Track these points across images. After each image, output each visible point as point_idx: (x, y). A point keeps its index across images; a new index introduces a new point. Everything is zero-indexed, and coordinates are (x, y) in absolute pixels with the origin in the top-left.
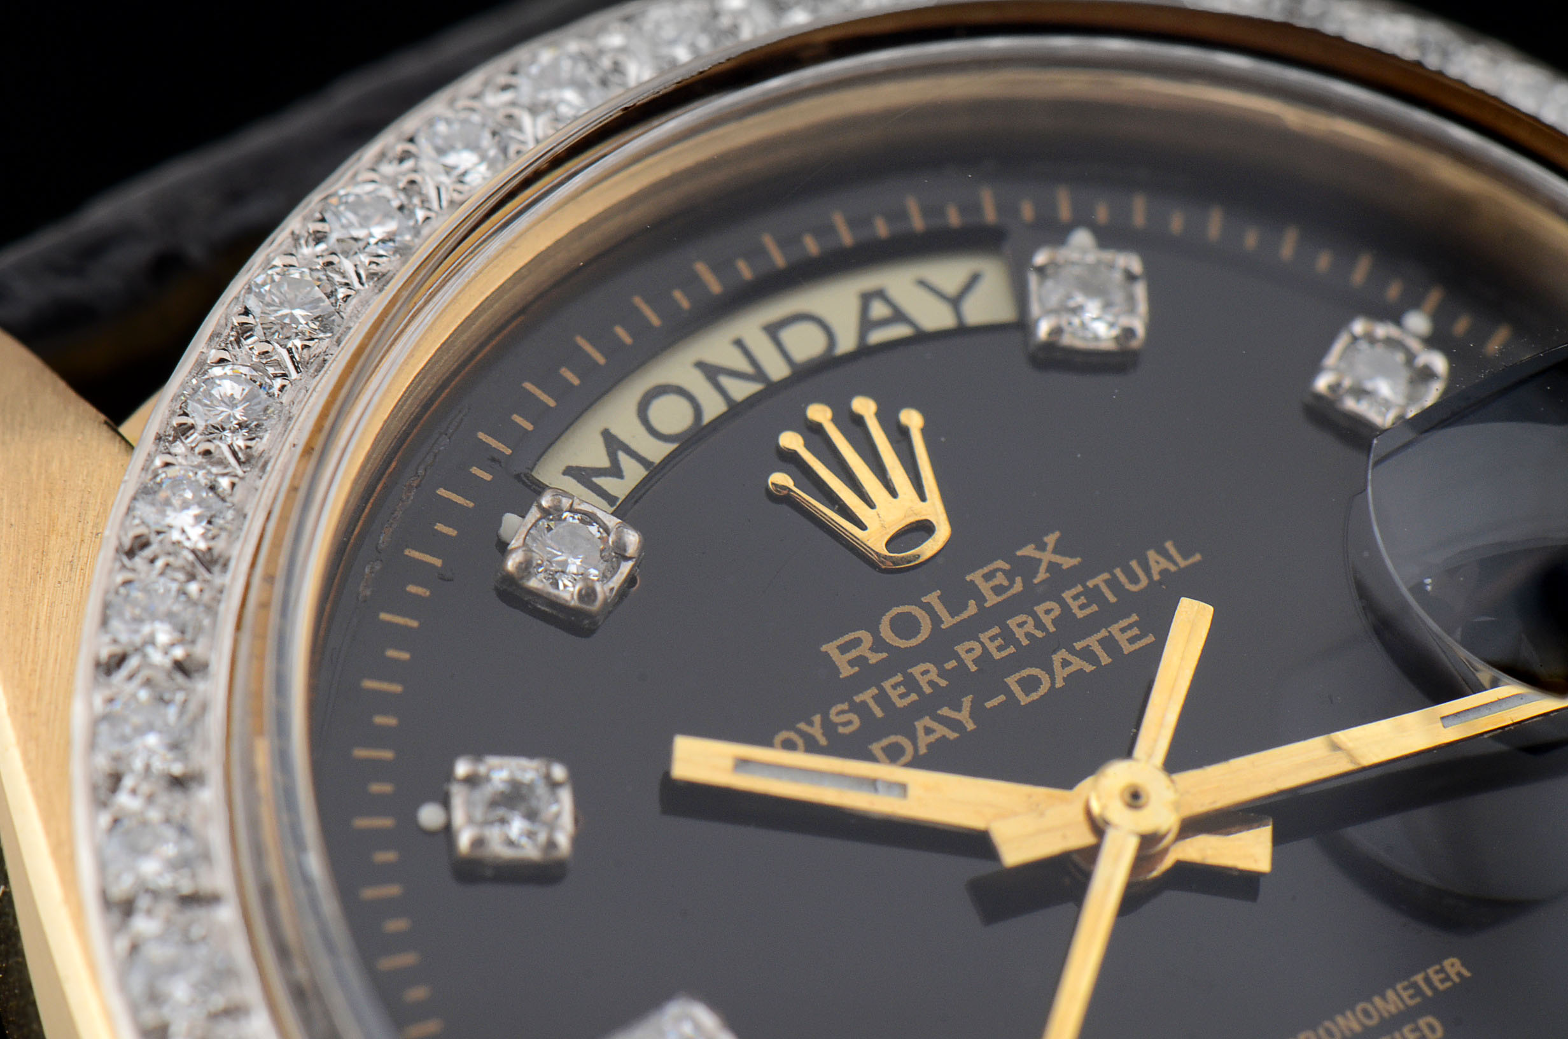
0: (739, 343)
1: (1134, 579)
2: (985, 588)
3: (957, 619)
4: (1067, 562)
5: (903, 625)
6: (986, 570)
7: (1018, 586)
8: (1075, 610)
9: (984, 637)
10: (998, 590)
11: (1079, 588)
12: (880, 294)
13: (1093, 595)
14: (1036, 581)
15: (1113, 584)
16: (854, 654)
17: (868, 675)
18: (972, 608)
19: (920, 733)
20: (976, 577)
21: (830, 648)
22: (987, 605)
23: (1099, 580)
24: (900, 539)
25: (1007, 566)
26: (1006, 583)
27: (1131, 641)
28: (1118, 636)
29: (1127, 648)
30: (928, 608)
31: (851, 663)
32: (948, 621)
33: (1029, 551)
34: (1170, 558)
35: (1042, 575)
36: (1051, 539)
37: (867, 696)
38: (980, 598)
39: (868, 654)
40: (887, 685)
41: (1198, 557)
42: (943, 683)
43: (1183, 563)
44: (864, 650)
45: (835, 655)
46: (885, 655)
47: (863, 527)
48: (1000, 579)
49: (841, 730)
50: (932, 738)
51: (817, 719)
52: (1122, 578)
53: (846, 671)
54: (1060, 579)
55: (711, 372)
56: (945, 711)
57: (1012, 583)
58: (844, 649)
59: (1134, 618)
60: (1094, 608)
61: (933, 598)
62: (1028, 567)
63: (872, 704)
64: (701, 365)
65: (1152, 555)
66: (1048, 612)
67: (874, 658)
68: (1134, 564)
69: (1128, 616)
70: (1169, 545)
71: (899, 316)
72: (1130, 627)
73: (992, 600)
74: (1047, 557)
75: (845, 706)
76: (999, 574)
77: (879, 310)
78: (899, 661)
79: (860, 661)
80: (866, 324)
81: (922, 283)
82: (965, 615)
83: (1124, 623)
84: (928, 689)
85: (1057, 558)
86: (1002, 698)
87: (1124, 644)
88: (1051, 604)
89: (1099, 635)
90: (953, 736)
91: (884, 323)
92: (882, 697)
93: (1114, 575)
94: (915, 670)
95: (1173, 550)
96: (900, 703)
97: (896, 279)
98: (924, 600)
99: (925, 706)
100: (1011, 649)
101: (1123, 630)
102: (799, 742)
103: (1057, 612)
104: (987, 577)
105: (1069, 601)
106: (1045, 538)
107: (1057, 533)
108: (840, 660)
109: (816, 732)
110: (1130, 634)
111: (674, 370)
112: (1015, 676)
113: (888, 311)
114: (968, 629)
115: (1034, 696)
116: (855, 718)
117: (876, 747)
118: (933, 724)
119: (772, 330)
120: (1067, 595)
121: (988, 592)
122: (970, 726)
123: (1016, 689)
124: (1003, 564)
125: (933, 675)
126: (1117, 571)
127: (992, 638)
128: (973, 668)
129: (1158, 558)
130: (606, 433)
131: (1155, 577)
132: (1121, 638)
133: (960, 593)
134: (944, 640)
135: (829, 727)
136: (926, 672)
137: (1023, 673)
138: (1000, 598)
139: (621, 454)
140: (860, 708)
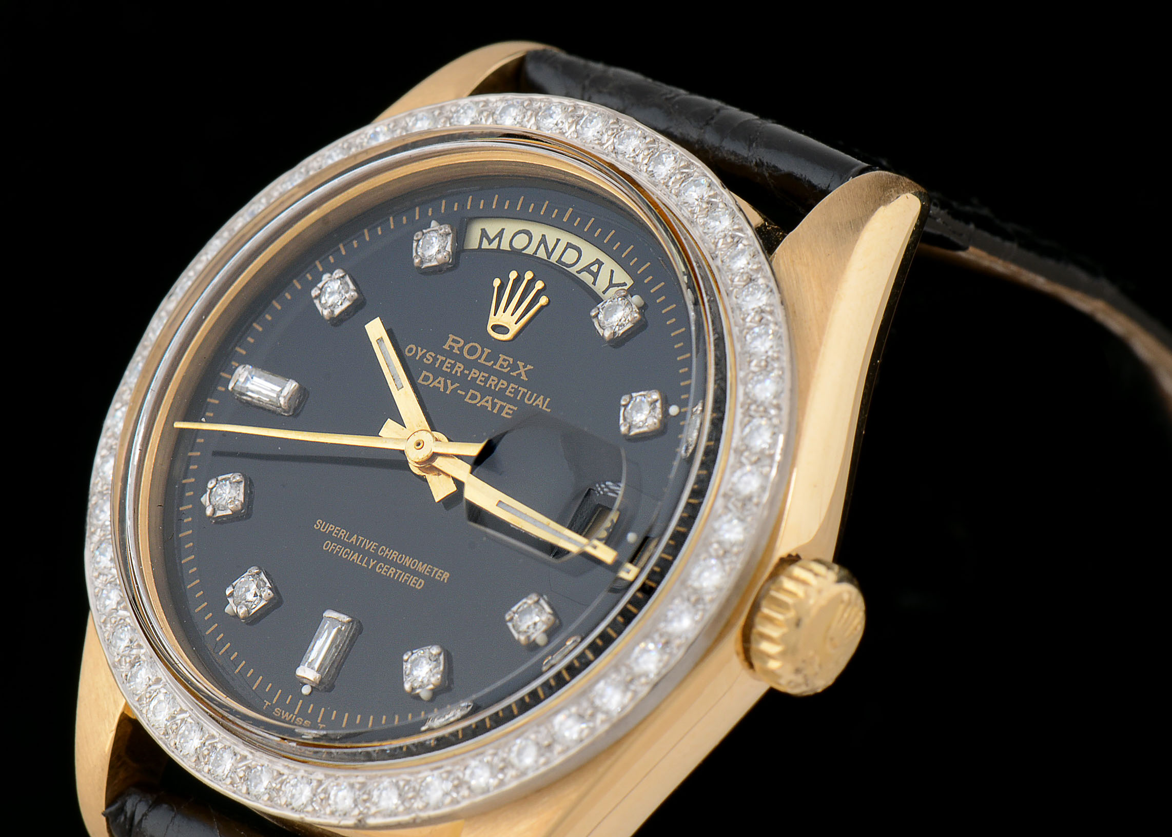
0: (558, 240)
1: (529, 400)
2: (500, 362)
3: (484, 363)
4: (524, 377)
5: (472, 351)
6: (506, 358)
7: (506, 370)
8: (508, 391)
9: (482, 374)
10: (502, 366)
11: (516, 387)
12: (600, 263)
13: (517, 392)
14: (511, 374)
15: (524, 394)
16: (453, 344)
17: (449, 354)
18: (490, 364)
19: (437, 381)
20: (502, 357)
21: (451, 337)
22: (494, 367)
23: (522, 390)
24: (497, 328)
25: (511, 363)
26: (505, 366)
27: (507, 413)
28: (507, 408)
29: (503, 414)
30: (483, 352)
31: (450, 346)
32: (481, 361)
33: (521, 364)
34: (544, 403)
35: (514, 374)
36: (529, 367)
37: (441, 358)
38: (495, 364)
39: (456, 348)
40: (448, 360)
41: (549, 410)
42: (459, 375)
43: (544, 408)
44: (456, 346)
45: (450, 339)
46: (458, 353)
47: (495, 315)
48: (505, 365)
49: (425, 360)
50: (437, 385)
51: (425, 351)
52: (528, 396)
53: (446, 347)
54: (517, 380)
55: (543, 240)
56: (449, 382)
57: (507, 368)
58: (454, 341)
59: (516, 409)
60: (512, 395)
61: (487, 351)
62: (515, 367)
63: (439, 361)
64: (544, 236)
65: (542, 397)
66: (502, 384)
67: (456, 351)
68: (535, 395)
69: (515, 406)
70: (548, 399)
71: (595, 275)
72: (512, 410)
73: (497, 367)
74: (522, 371)
75: (433, 355)
76: (507, 362)
77: (594, 268)
78: (460, 358)
79: (452, 347)
80: (587, 269)
81: (612, 272)
82: (487, 364)
83: (512, 407)
84: (453, 372)
85: (523, 374)
86: (464, 393)
87: (504, 412)
88: (506, 383)
89: (502, 403)
90: (442, 390)
91: (591, 273)
92: (443, 362)
93: (527, 392)
94: (458, 364)
95: (547, 402)
96: (444, 368)
97: (609, 264)
98: (485, 349)
99: (447, 376)
100: (482, 384)
101: (509, 409)
102: (414, 352)
103: (504, 387)
104: (504, 360)
105: (510, 387)
106: (528, 366)
107: (532, 367)
108: (449, 342)
109: (420, 354)
110: (509, 411)
111: (537, 231)
112: (474, 392)
113: (595, 271)
114: (482, 368)
115: (470, 401)
116: (431, 360)
117: (424, 373)
118: (442, 382)
119: (569, 245)
120: (512, 385)
121: (498, 364)
122: (448, 392)
123: (469, 394)
124: (511, 360)
125: (459, 370)
126: (529, 392)
127: (483, 376)
128: (469, 379)
129: (541, 401)
130: (503, 230)
131: (534, 404)
132: (506, 410)
133: (493, 357)
134: (474, 364)
135: (424, 356)
136: (459, 367)
137: (476, 393)
138: (499, 369)
139: (498, 238)
140: (435, 359)
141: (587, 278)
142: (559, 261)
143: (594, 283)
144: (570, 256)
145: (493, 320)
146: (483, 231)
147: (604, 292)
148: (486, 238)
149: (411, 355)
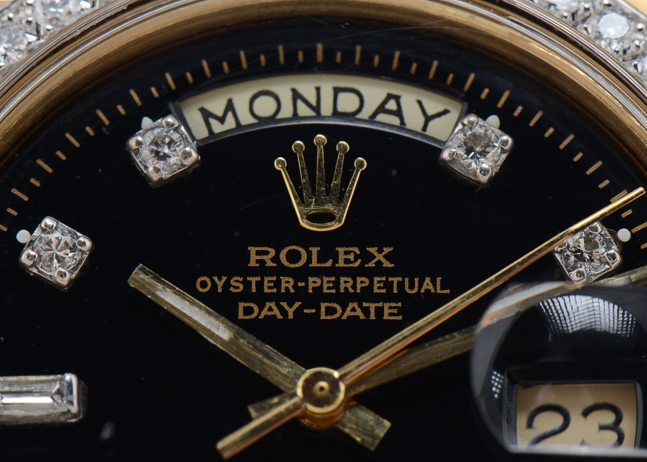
0: (318, 89)
1: (412, 287)
2: (342, 257)
3: (320, 265)
4: (387, 264)
5: (292, 256)
6: (348, 249)
7: (357, 264)
8: (375, 288)
9: (325, 279)
10: (347, 261)
11: (384, 279)
12: (397, 98)
13: (388, 285)
14: (366, 266)
15: (401, 285)
16: (261, 258)
17: (262, 271)
18: (329, 264)
19: (266, 308)
20: (341, 250)
21: (253, 250)
22: (337, 266)
23: (395, 279)
26: (352, 260)
27: (390, 315)
28: (386, 309)
29: (386, 317)
30: (309, 254)
31: (257, 261)
32: (314, 263)
33: (373, 250)
34: (435, 285)
35: (372, 264)
36: (386, 250)
37: (254, 280)
38: (336, 261)
39: (268, 261)
40: (266, 279)
41: (448, 291)
42: (292, 291)
43: (439, 291)
44: (267, 258)
45: (253, 254)
46: (275, 265)
48: (351, 257)
49: (232, 289)
50: (270, 313)
51: (224, 279)
52: (407, 284)
53: (253, 263)
54: (379, 270)
55: (296, 96)
56: (284, 305)
57: (355, 261)
58: (259, 253)
59: (399, 304)
60: (384, 291)
61: (315, 250)
62: (367, 257)
63: (254, 284)
64: (294, 91)
65: (428, 280)
66: (362, 282)
67: (270, 264)
68: (417, 280)
69: (397, 302)
70: (438, 279)
71: (398, 113)
72: (394, 308)
73: (341, 264)
74: (380, 257)
75: (241, 279)
76: (353, 254)
77: (391, 105)
78: (280, 271)
79: (262, 262)
80: (381, 109)
81: (420, 103)
82: (323, 265)
83: (393, 305)
84: (283, 290)
85: (384, 260)
86: (314, 311)
87: (386, 314)
88: (366, 280)
89: (377, 305)
90: (280, 317)
91: (390, 112)
92: (260, 285)
93: (404, 281)
94: (284, 279)
95: (438, 283)
96: (266, 290)
97: (409, 95)
98: (310, 249)
99: (275, 298)
100: (333, 291)
101: (390, 308)
102: (210, 284)
103: (366, 285)
104: (346, 253)
105: (375, 282)
107: (392, 249)
108: (254, 257)
109: (220, 284)
110: (392, 311)
111: (280, 86)
112: (327, 304)
113: (395, 108)
114: (320, 272)
115: (329, 318)
116: (241, 287)
117: (241, 305)
118: (274, 308)
119: (337, 91)
120: (376, 279)
121: (341, 260)
122: (290, 317)
123: (323, 310)
124: (357, 251)
125: (290, 286)
126: (407, 280)
127: (328, 282)
128: (310, 291)
129: (430, 283)
130: (230, 100)
131: (422, 291)
132: (386, 311)
133: (329, 254)
134: (306, 272)
135: (227, 285)
136: (288, 282)
137: (331, 304)
138: (345, 265)
139: (230, 112)
140: (247, 284)
141: (388, 120)
142: (336, 114)
143: (403, 124)
144: (348, 103)
146: (201, 110)
147: (424, 129)
148: (213, 117)
149: (208, 288)
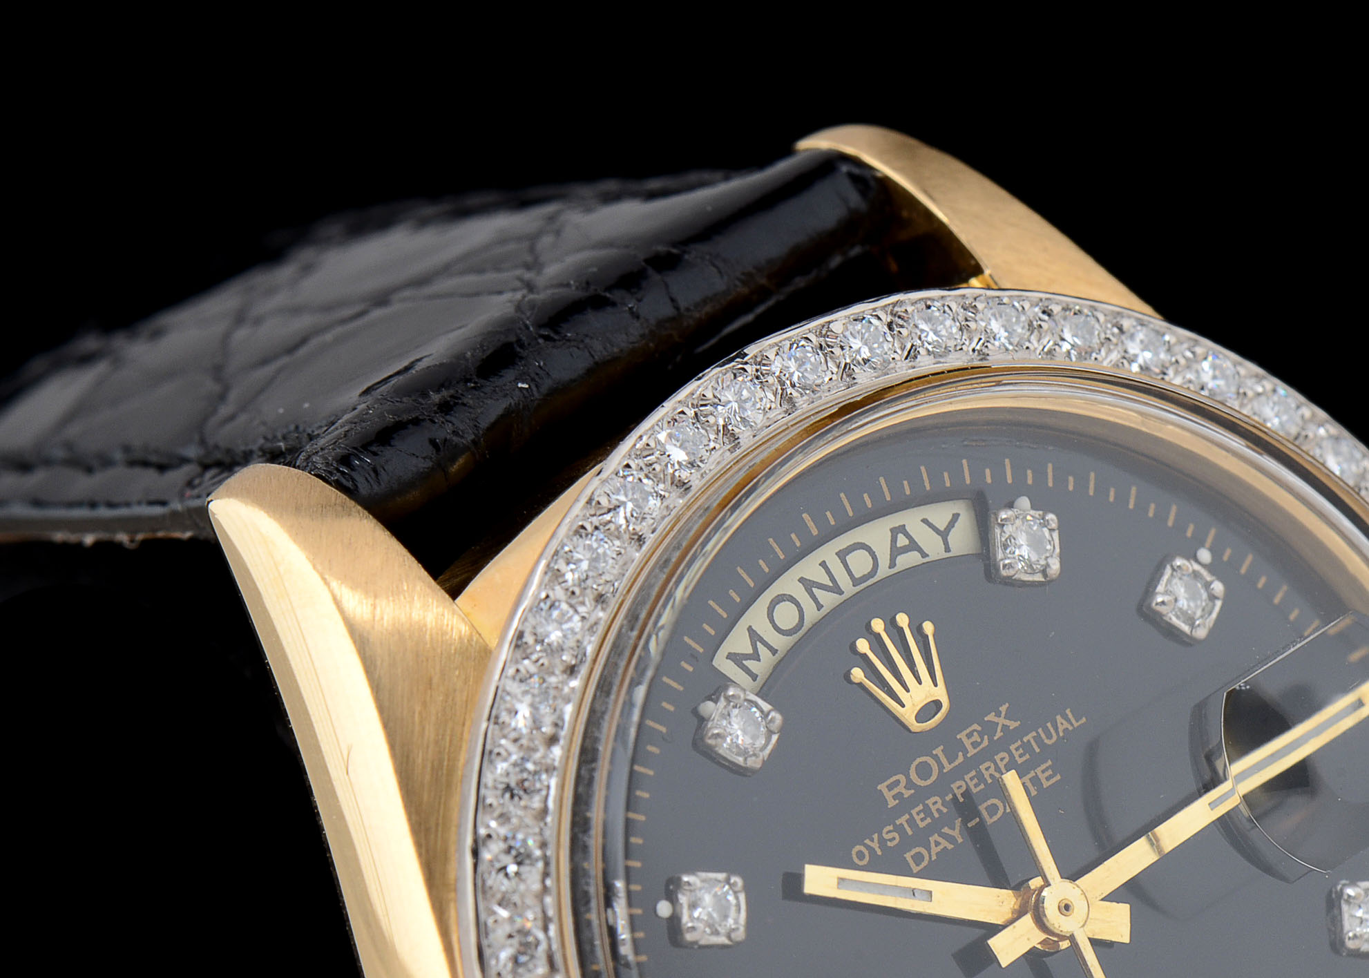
0: (823, 564)
1: (1049, 736)
2: (967, 743)
3: (953, 765)
4: (1013, 725)
5: (924, 771)
6: (968, 731)
7: (986, 742)
8: (1017, 758)
9: (967, 778)
10: (975, 745)
11: (1019, 743)
12: (902, 529)
13: (1027, 747)
14: (996, 738)
15: (1038, 739)
16: (895, 791)
17: (905, 805)
18: (960, 759)
19: (933, 845)
20: (962, 736)
21: (882, 787)
22: (969, 755)
23: (1029, 737)
24: (923, 715)
25: (979, 728)
26: (979, 740)
27: (1048, 779)
28: (1040, 774)
29: (1046, 784)
30: (936, 758)
31: (894, 797)
32: (948, 767)
33: (991, 717)
34: (1069, 721)
35: (999, 734)
36: (1003, 709)
37: (902, 820)
38: (965, 751)
39: (904, 791)
40: (914, 812)
41: (1084, 720)
42: (945, 810)
43: (1076, 724)
44: (900, 789)
45: (885, 791)
46: (913, 791)
47: (903, 706)
48: (976, 737)
49: (889, 844)
50: (939, 848)
51: (876, 836)
52: (1043, 736)
53: (892, 803)
54: (1010, 736)
55: (808, 585)
56: (946, 830)
57: (982, 740)
58: (890, 788)
59: (1050, 763)
60: (1027, 756)
61: (938, 751)
62: (989, 728)
63: (906, 826)
64: (802, 580)
65: (1059, 718)
66: (1002, 759)
67: (907, 794)
68: (1049, 725)
69: (1046, 762)
70: (1068, 711)
71: (913, 546)
72: (1047, 769)
73: (972, 752)
74: (1002, 721)
75: (891, 828)
76: (975, 733)
77: (902, 541)
78: (921, 795)
79: (898, 796)
80: (895, 552)
81: (925, 521)
82: (956, 763)
83: (1043, 767)
84: (936, 815)
85: (1007, 722)
86: (978, 820)
87: (1044, 781)
88: (1004, 754)
89: (1030, 776)
90: (950, 847)
91: (905, 550)
92: (911, 821)
93: (1038, 733)
94: (930, 802)
95: (1070, 716)
96: (921, 825)
97: (911, 519)
98: (934, 752)
99: (935, 827)
100: (982, 786)
101: (1043, 772)
102: (866, 853)
103: (1007, 760)
104: (969, 736)
105: (1014, 752)
106: (1000, 709)
107: (1007, 705)
108: (888, 795)
109: (875, 845)
110: (1047, 774)
111: (788, 584)
112: (985, 805)
113: (906, 542)
114: (958, 773)
115: (995, 818)
116: (896, 835)
117: (908, 856)
118: (940, 840)
119: (842, 555)
120: (1012, 747)
121: (969, 747)
122: (960, 840)
123: (985, 814)
124: (976, 727)
125: (939, 805)
126: (1040, 730)
127: (971, 779)
128: (961, 800)
129: (1064, 722)
130: (750, 629)
131: (1061, 734)
132: (1042, 777)
133: (954, 748)
134: (945, 780)
135: (882, 842)
136: (935, 803)
137: (989, 802)
138: (975, 751)
139: (758, 643)
140: (899, 829)
141: (908, 560)
142: (856, 582)
143: (924, 555)
144: (860, 563)
145: (908, 714)
146: (730, 656)
147: (947, 549)
148: (746, 659)
149: (867, 858)
